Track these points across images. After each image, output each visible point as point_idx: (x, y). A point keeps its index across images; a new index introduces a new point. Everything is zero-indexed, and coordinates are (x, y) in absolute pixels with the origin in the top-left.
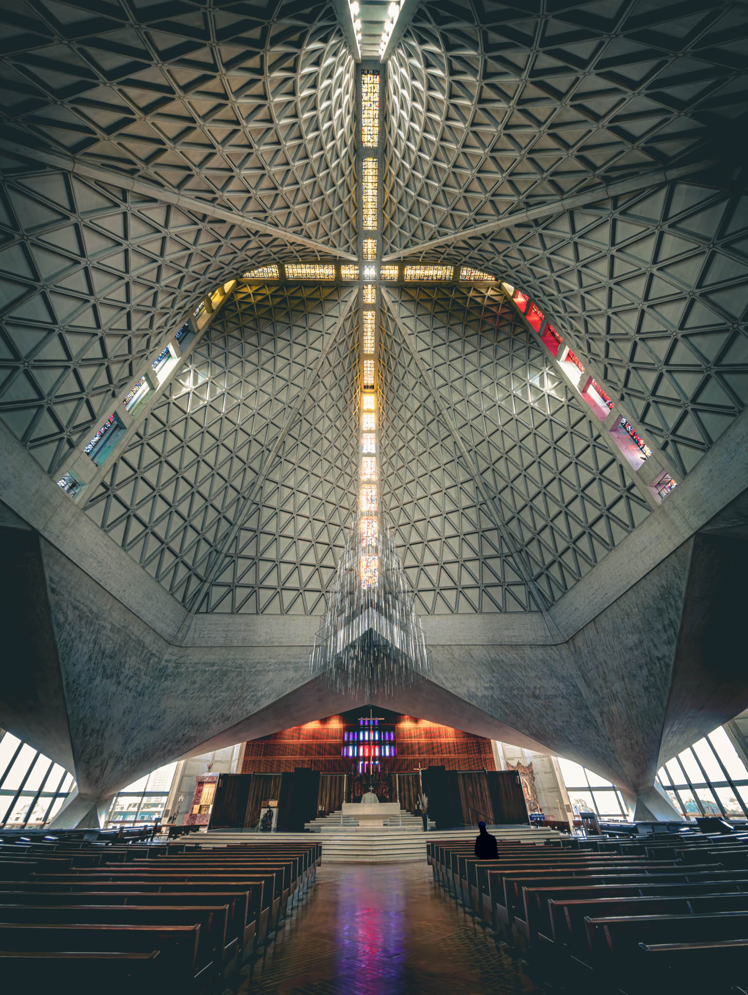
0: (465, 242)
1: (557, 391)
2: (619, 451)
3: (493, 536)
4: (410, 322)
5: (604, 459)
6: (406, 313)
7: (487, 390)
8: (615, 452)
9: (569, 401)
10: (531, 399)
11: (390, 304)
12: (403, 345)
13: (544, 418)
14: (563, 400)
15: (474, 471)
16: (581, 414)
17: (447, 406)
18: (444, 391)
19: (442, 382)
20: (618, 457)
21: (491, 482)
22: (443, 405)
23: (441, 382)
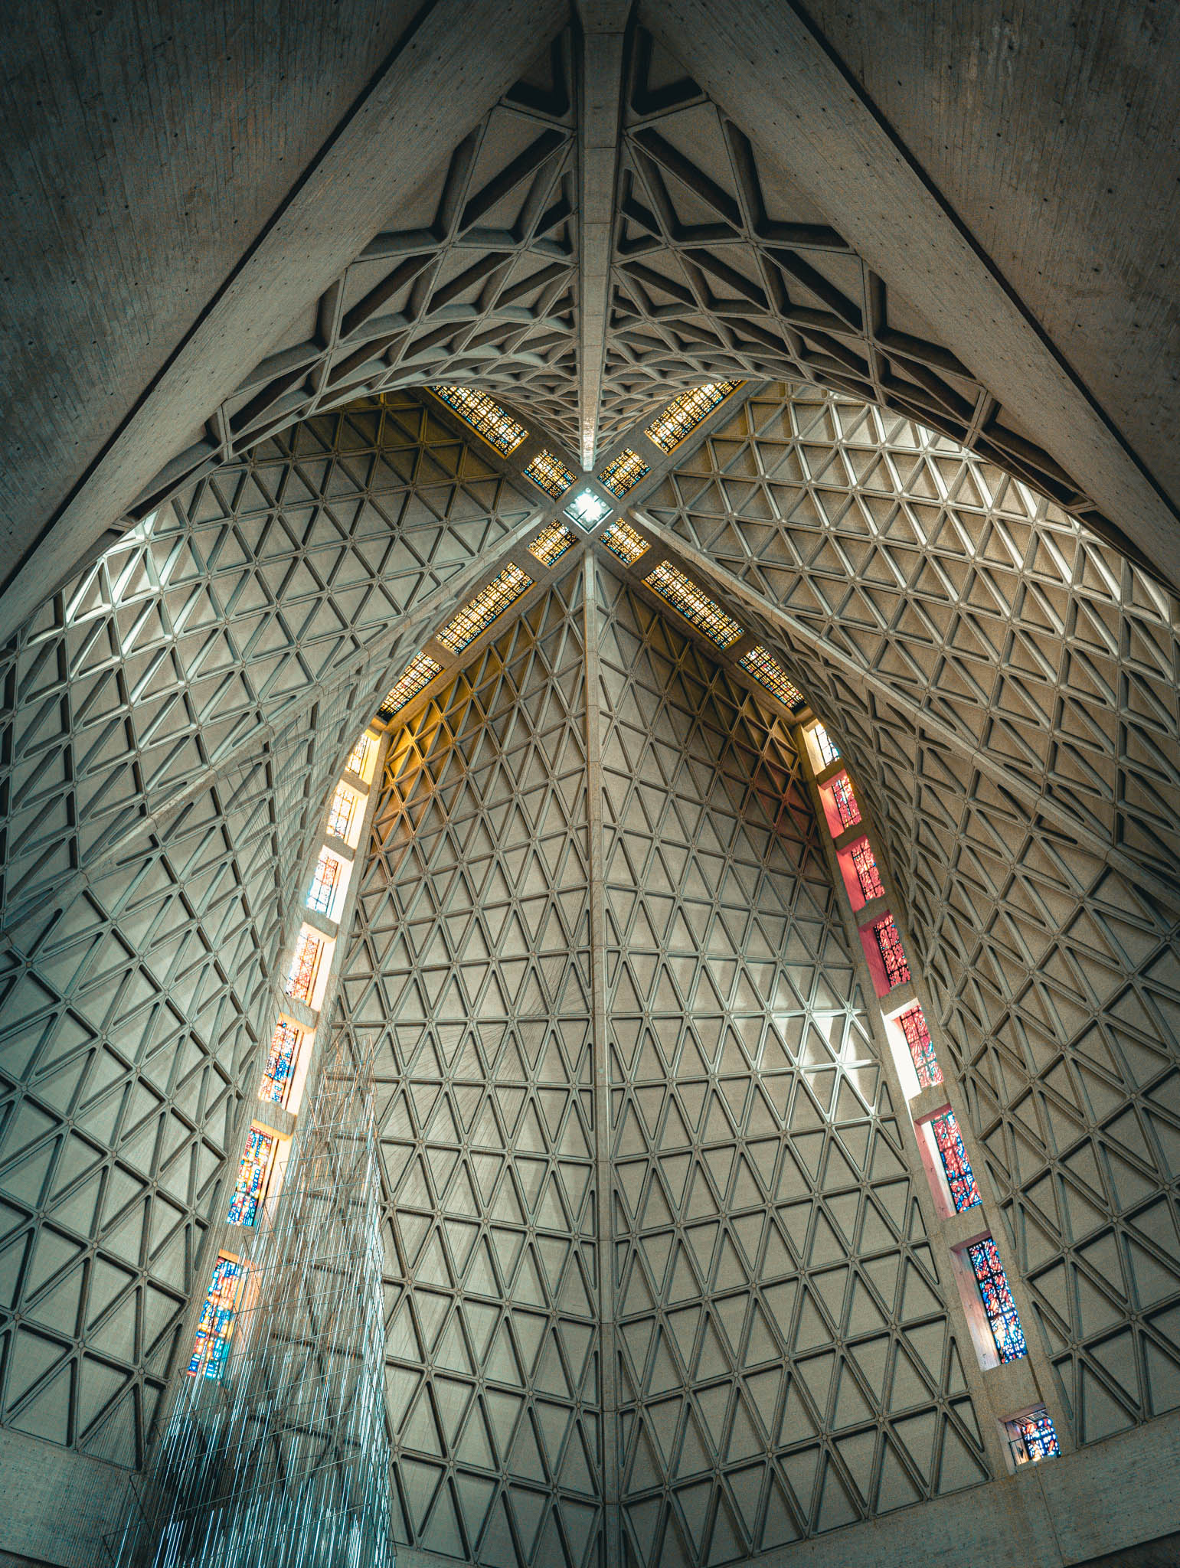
0: (872, 696)
1: (861, 1078)
2: (959, 1308)
3: (577, 1340)
4: (615, 685)
5: (919, 1304)
6: (614, 657)
7: (716, 968)
8: (951, 1303)
9: (883, 1121)
10: (804, 1060)
11: (590, 607)
12: (573, 723)
13: (820, 1126)
14: (872, 1110)
15: (606, 1149)
16: (900, 1171)
17: (614, 947)
18: (620, 903)
19: (624, 877)
20: (954, 1317)
21: (632, 1196)
22: (605, 936)
23: (620, 875)
